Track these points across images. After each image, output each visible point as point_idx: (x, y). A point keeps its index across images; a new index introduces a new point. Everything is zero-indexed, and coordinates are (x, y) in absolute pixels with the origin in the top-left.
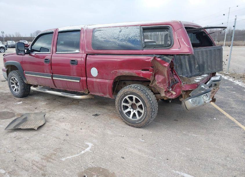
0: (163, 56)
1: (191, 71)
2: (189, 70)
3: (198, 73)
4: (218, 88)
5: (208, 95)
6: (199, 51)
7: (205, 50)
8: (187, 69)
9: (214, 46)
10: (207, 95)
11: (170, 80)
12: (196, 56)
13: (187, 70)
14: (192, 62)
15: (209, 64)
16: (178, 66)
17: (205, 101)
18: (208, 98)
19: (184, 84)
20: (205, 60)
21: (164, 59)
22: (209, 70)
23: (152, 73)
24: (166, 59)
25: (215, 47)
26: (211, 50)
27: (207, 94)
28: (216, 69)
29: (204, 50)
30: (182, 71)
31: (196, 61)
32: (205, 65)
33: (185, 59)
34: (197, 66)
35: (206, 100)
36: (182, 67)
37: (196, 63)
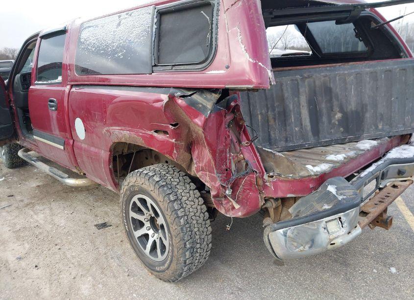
0: (190, 93)
1: (316, 131)
2: (309, 128)
3: (338, 136)
4: (407, 183)
5: (343, 219)
6: (350, 75)
7: (372, 69)
8: (302, 125)
9: (402, 60)
10: (340, 218)
11: (230, 163)
12: (337, 89)
13: (302, 128)
14: (323, 106)
15: (381, 109)
16: (275, 119)
17: (331, 237)
18: (344, 231)
19: (272, 177)
20: (366, 100)
21: (194, 104)
22: (380, 127)
23: (173, 140)
24: (199, 103)
25: (406, 62)
26: (390, 71)
27: (341, 215)
28: (404, 124)
29: (368, 70)
30: (286, 130)
31: (335, 103)
32: (368, 115)
33: (299, 98)
34: (339, 116)
35: (335, 235)
36: (285, 120)
37: (336, 109)
